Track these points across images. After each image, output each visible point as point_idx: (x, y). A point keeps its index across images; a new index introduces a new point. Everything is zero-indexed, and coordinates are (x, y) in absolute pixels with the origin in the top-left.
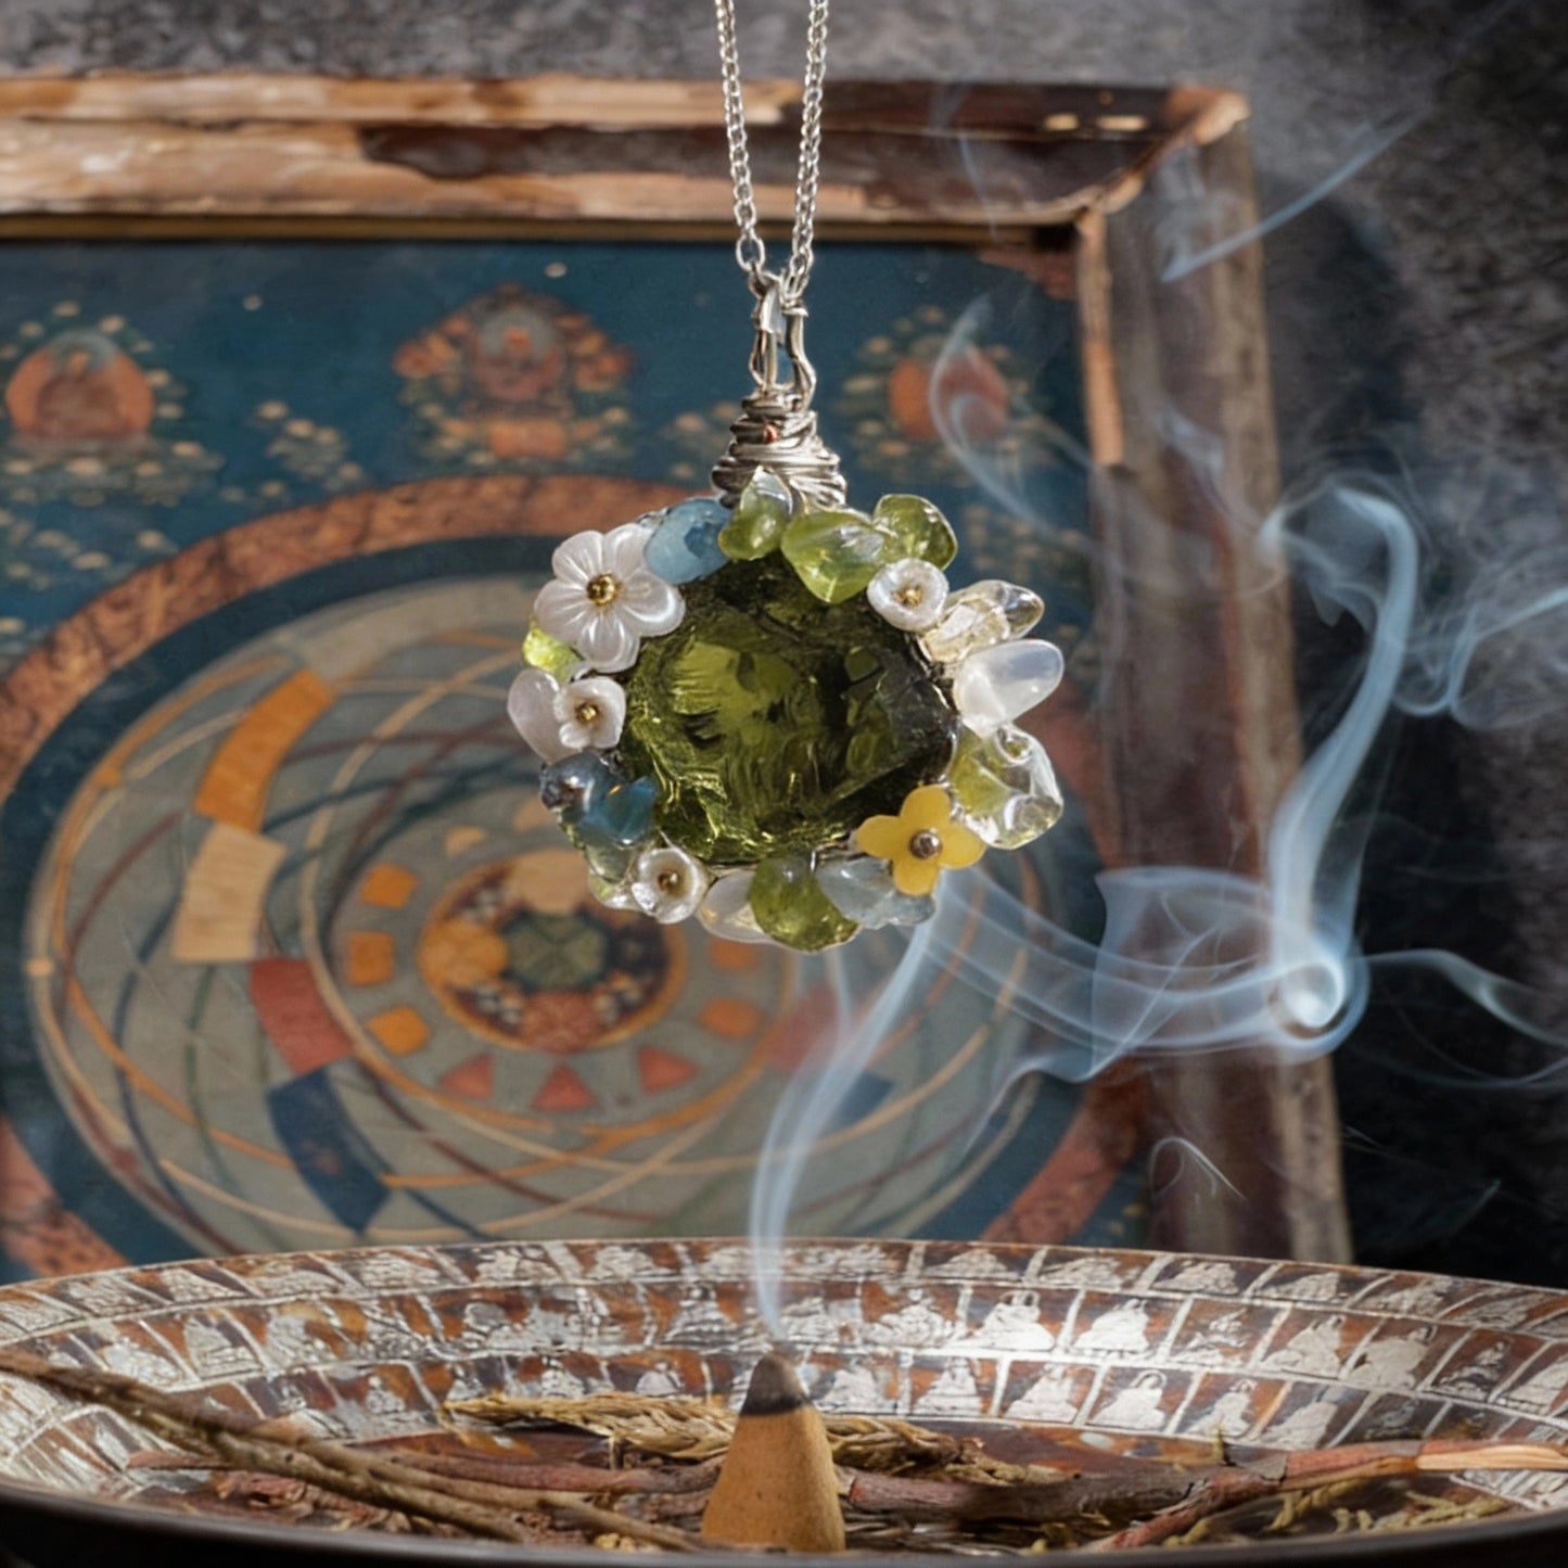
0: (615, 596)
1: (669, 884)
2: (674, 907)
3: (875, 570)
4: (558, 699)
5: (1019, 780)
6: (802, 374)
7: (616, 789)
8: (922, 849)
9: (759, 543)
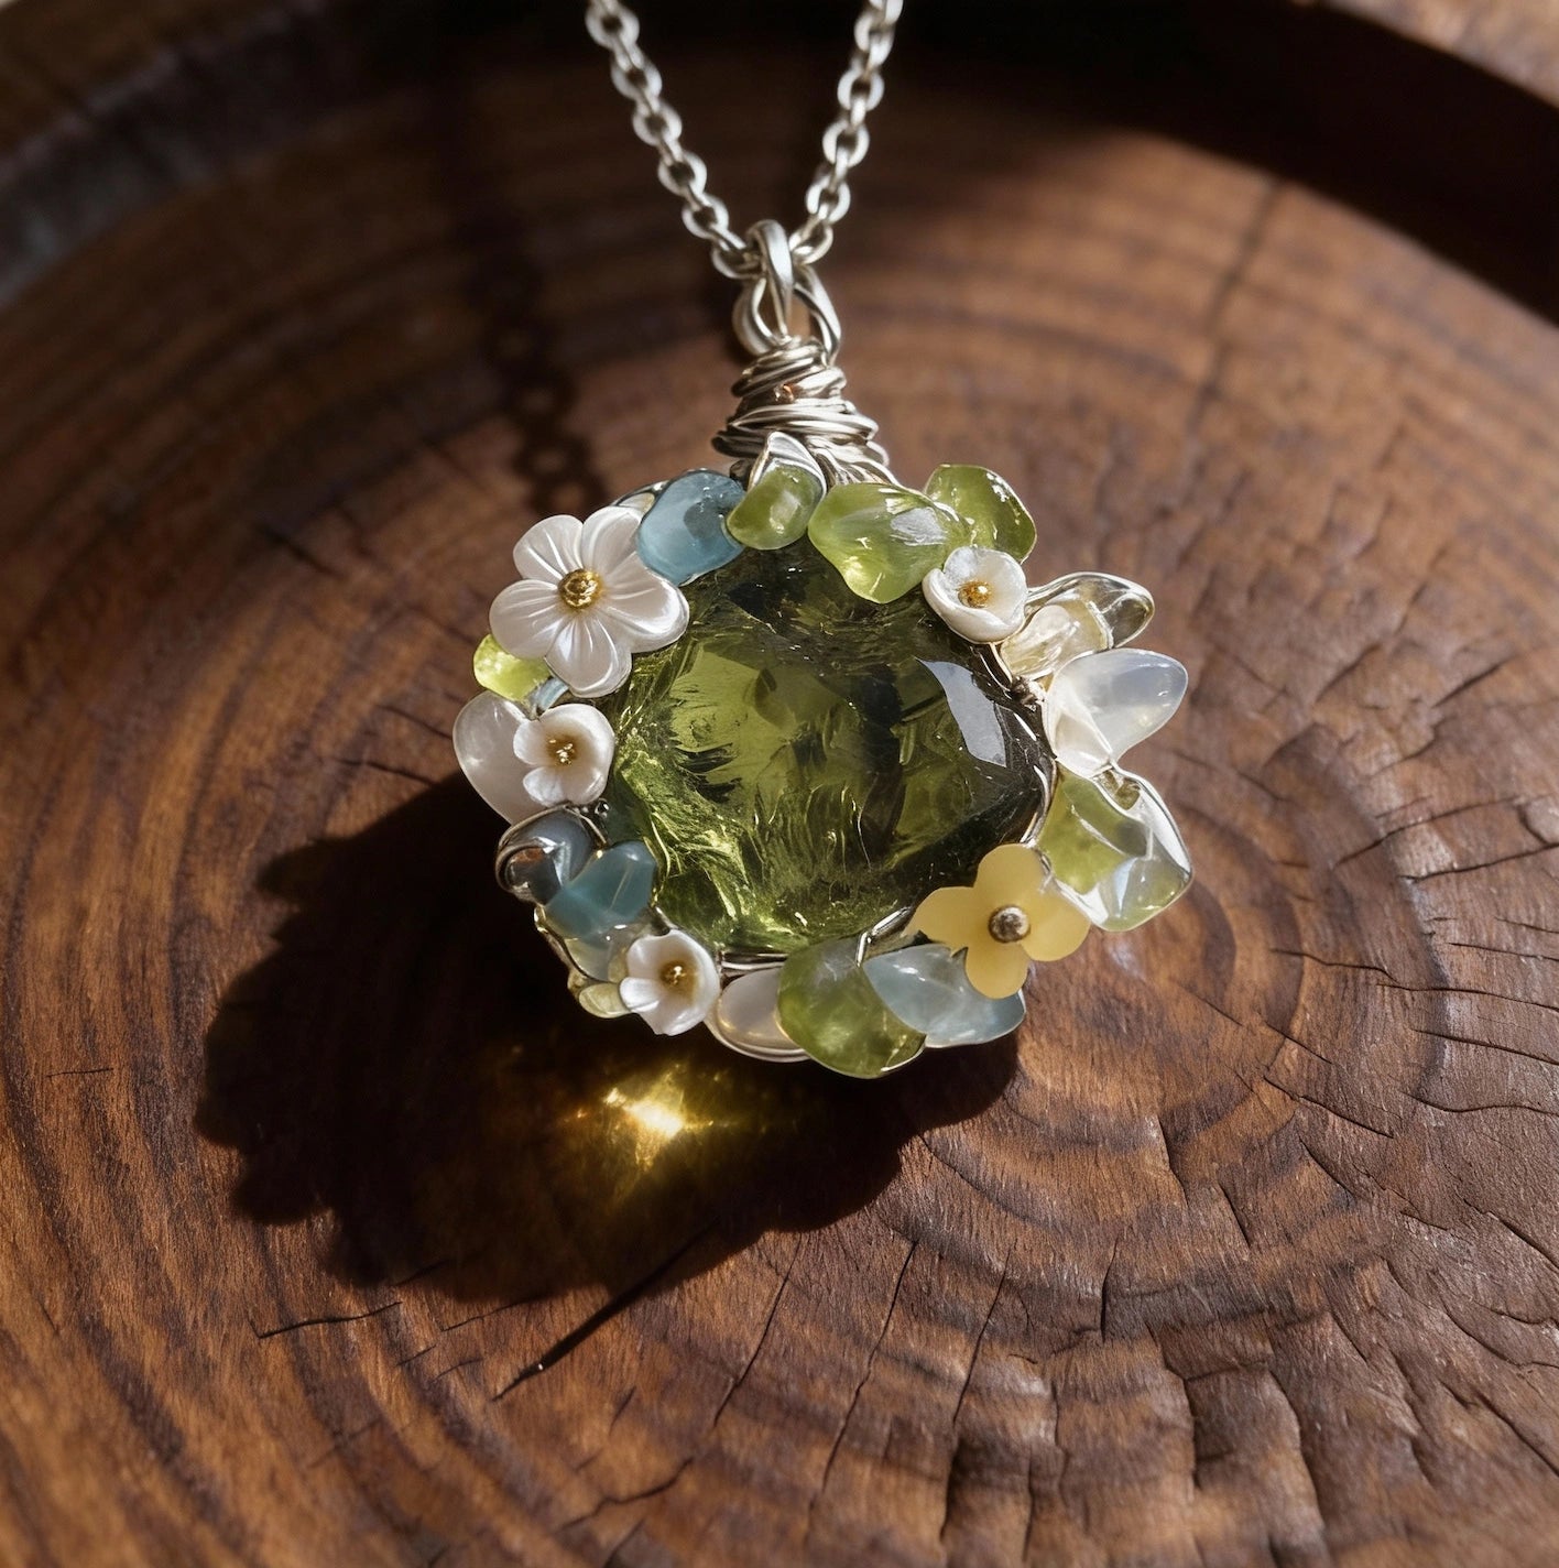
0: (594, 597)
1: (672, 978)
2: (679, 1012)
3: (937, 556)
4: (521, 735)
5: (1131, 838)
7: (600, 854)
8: (1002, 930)
9: (778, 525)
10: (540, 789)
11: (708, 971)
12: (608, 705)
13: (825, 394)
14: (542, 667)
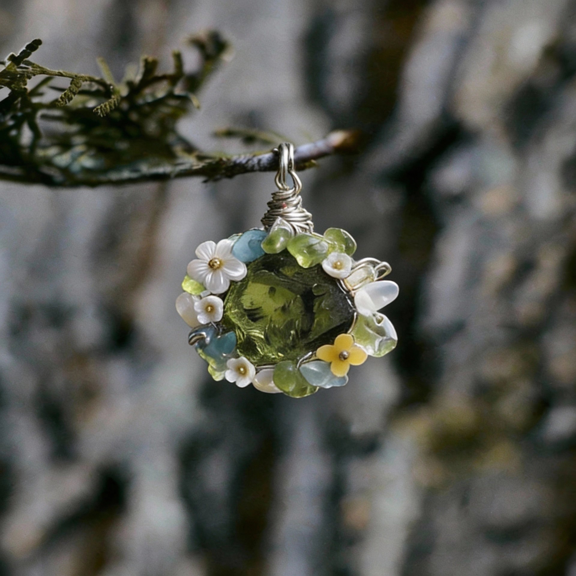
0: (219, 266)
1: (240, 371)
2: (243, 380)
3: (325, 256)
4: (196, 304)
5: (381, 332)
6: (296, 183)
7: (219, 337)
8: (342, 357)
9: (278, 246)
10: (202, 320)
11: (252, 369)
12: (223, 296)
13: (296, 206)
14: (203, 286)
